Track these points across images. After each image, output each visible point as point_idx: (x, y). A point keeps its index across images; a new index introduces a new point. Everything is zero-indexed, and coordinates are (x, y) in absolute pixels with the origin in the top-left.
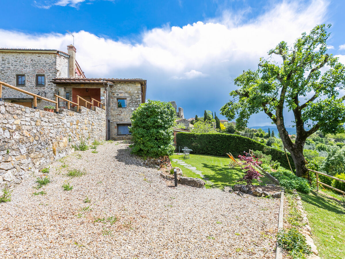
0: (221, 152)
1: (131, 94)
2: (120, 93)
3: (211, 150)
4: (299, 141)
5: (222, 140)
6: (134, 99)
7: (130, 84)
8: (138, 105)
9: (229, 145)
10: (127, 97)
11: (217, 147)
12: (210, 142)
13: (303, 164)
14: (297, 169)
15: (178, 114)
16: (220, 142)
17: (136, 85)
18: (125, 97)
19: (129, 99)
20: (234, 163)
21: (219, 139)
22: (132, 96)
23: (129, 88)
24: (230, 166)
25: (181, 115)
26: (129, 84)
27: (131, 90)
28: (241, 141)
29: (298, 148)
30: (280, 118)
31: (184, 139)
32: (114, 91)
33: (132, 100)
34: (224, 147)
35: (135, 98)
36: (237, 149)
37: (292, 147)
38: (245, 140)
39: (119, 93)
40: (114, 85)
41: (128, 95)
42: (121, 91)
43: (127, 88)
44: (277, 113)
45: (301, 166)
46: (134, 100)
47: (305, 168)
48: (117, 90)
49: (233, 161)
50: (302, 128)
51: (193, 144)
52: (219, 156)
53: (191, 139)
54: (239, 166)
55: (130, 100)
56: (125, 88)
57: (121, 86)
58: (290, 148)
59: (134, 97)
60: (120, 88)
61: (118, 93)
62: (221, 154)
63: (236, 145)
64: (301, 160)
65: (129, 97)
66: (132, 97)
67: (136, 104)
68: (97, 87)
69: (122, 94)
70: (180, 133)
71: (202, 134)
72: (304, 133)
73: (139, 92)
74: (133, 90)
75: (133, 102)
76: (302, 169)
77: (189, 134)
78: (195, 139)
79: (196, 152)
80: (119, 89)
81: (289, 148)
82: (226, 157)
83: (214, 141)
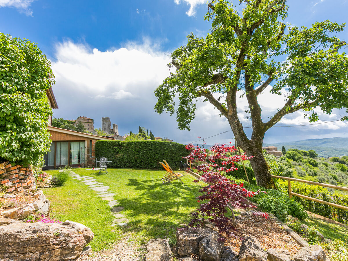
0: (153, 163)
3: (141, 162)
4: (257, 136)
5: (154, 148)
9: (163, 154)
11: (148, 158)
12: (139, 152)
13: (265, 169)
14: (258, 176)
15: (112, 131)
16: (153, 151)
20: (170, 176)
21: (150, 148)
24: (165, 180)
25: (116, 132)
28: (177, 149)
29: (257, 146)
30: (233, 105)
31: (105, 148)
34: (157, 157)
36: (173, 159)
38: (181, 147)
44: (229, 98)
45: (263, 171)
47: (269, 174)
49: (169, 173)
51: (117, 155)
52: (150, 169)
53: (115, 149)
54: (176, 179)
62: (153, 166)
63: (171, 154)
64: (262, 162)
70: (100, 141)
71: (129, 142)
72: (262, 126)
76: (265, 175)
77: (112, 142)
78: (119, 148)
79: (120, 166)
81: (246, 146)
82: (159, 169)
83: (145, 151)
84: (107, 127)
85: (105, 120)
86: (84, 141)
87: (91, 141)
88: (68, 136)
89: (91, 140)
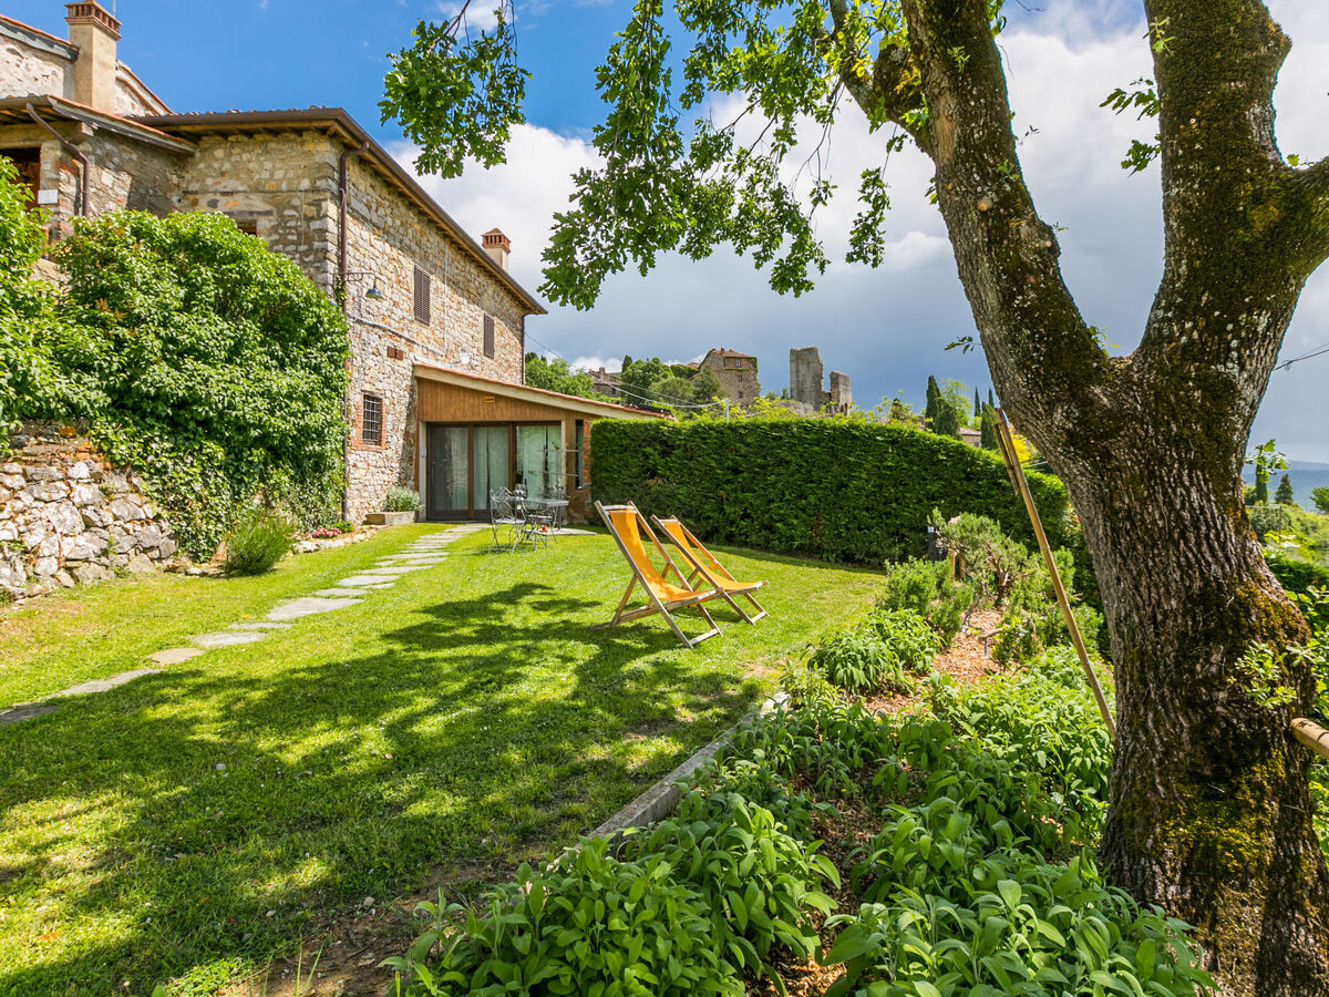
0: (793, 527)
1: (281, 197)
2: (224, 194)
3: (742, 518)
4: (1182, 313)
5: (801, 456)
6: (293, 223)
7: (278, 142)
8: (311, 258)
9: (839, 488)
10: (259, 213)
11: (772, 501)
12: (736, 472)
13: (1211, 638)
15: (827, 399)
16: (793, 468)
17: (306, 148)
18: (251, 213)
19: (269, 225)
21: (783, 453)
22: (285, 209)
23: (268, 165)
25: (842, 402)
26: (272, 145)
27: (279, 175)
28: (911, 462)
29: (1164, 406)
31: (613, 451)
32: (194, 186)
33: (285, 228)
35: (298, 219)
37: (1087, 403)
38: (934, 452)
39: (218, 197)
40: (198, 155)
41: (265, 201)
42: (230, 184)
43: (261, 164)
46: (296, 228)
47: (1243, 700)
48: (209, 181)
50: (1243, 128)
51: (654, 484)
55: (274, 229)
56: (251, 166)
57: (231, 154)
58: (1058, 415)
59: (293, 212)
60: (227, 166)
61: (215, 192)
62: (792, 539)
63: (881, 486)
64: (1185, 570)
65: (268, 213)
66: (287, 212)
67: (303, 248)
68: (30, 139)
69: (236, 197)
72: (1257, 199)
73: (318, 183)
74: (291, 174)
75: (290, 237)
77: (637, 425)
78: (661, 452)
80: (223, 174)
83: (759, 466)
84: (809, 383)
85: (804, 358)
86: (558, 423)
87: (579, 423)
88: (502, 404)
89: (579, 418)
